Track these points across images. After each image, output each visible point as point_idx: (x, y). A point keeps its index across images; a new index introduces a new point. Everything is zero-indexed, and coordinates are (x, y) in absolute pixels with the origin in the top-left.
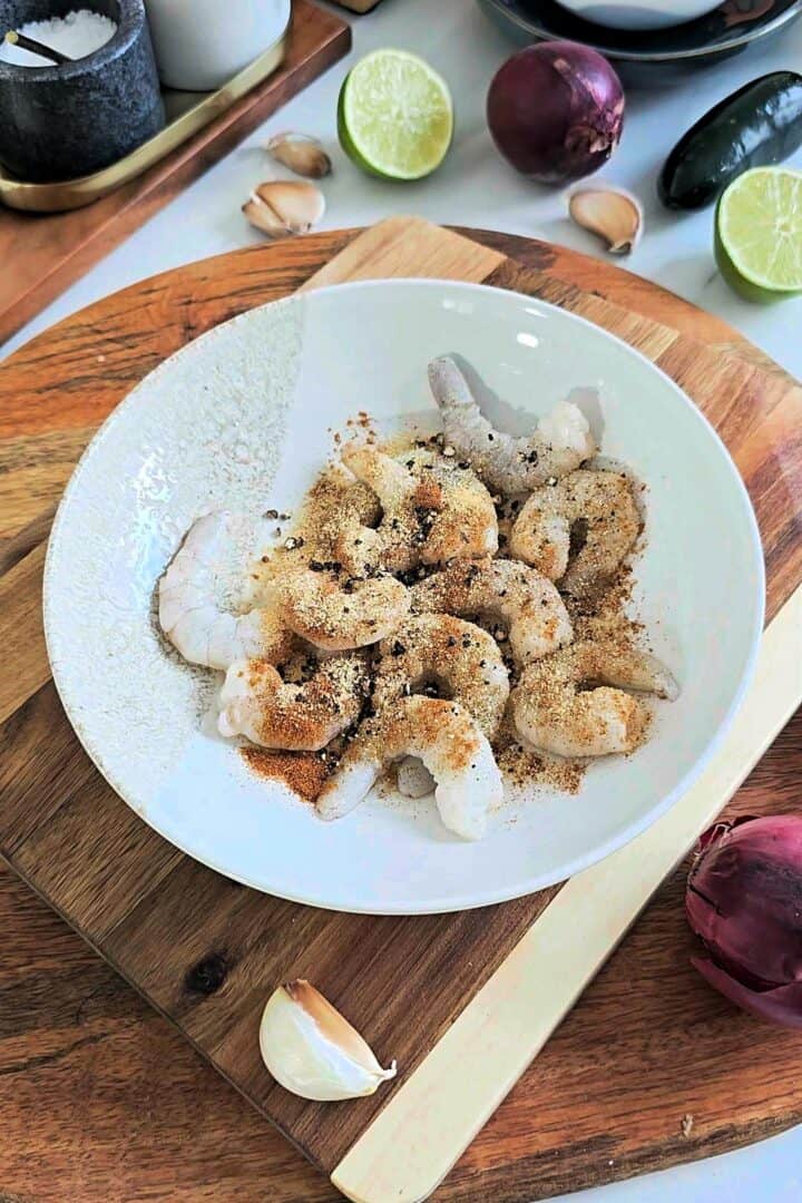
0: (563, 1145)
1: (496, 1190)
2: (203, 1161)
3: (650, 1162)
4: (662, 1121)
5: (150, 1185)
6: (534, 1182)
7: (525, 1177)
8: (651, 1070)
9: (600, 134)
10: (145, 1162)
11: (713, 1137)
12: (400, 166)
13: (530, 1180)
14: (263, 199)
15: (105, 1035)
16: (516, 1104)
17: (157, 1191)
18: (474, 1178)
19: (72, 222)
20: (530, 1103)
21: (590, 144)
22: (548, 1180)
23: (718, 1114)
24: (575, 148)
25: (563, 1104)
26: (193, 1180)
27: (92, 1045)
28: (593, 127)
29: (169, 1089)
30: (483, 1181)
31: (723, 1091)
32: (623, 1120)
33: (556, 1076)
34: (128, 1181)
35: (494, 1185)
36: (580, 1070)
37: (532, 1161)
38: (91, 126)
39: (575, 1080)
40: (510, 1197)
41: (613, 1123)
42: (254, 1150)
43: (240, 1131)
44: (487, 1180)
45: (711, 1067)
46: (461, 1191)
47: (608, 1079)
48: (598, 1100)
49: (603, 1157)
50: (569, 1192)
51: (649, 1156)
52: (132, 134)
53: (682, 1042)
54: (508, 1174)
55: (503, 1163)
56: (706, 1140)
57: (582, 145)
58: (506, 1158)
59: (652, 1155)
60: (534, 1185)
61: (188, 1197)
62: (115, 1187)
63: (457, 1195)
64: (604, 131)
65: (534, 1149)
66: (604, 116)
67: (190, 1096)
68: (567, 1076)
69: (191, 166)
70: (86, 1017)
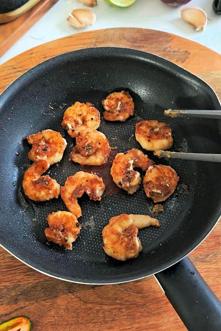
12: (122, 2)
14: (74, 16)
15: (25, 307)
19: (8, 26)
27: (21, 310)
29: (47, 324)
67: (53, 326)
68: (176, 319)
69: (48, 5)
70: (19, 301)
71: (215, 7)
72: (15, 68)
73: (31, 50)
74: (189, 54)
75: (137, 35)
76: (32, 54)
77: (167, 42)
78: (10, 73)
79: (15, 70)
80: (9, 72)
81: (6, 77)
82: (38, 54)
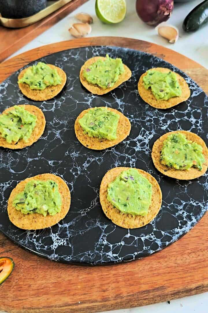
0: (150, 289)
1: (128, 302)
2: (38, 290)
3: (177, 295)
4: (181, 282)
5: (21, 296)
6: (141, 300)
7: (138, 298)
8: (177, 267)
9: (167, 9)
10: (20, 289)
11: (196, 288)
12: (112, 19)
13: (139, 299)
14: (74, 27)
15: (10, 250)
16: (135, 276)
17: (23, 298)
18: (122, 298)
19: (21, 31)
20: (140, 275)
21: (164, 13)
22: (145, 299)
23: (198, 281)
24: (160, 13)
25: (150, 276)
26: (34, 295)
27: (6, 253)
28: (165, 7)
29: (29, 267)
30: (125, 299)
31: (200, 274)
32: (169, 282)
33: (148, 267)
34: (14, 295)
35: (128, 300)
36: (156, 266)
37: (140, 293)
38: (28, 4)
39: (154, 269)
40: (133, 304)
41: (165, 282)
42: (54, 287)
43: (50, 281)
44: (126, 299)
45: (196, 267)
46: (118, 302)
47: (164, 269)
48: (161, 275)
49: (162, 293)
50: (152, 303)
51: (177, 293)
52: (39, 8)
53: (187, 259)
54: (133, 297)
55: (131, 293)
56: (195, 289)
57: (162, 13)
58: (132, 292)
59: (178, 293)
60: (141, 301)
61: (32, 300)
62: (10, 297)
63: (116, 303)
64: (168, 8)
65: (141, 290)
66: (168, 4)
67: (35, 270)
68: (151, 268)
69: (55, 19)
70: (5, 245)
71: (184, 26)
72: (23, 60)
73: (38, 48)
74: (164, 56)
75: (123, 42)
76: (39, 50)
77: (147, 47)
78: (20, 63)
79: (23, 61)
80: (18, 62)
81: (16, 65)
82: (44, 51)
